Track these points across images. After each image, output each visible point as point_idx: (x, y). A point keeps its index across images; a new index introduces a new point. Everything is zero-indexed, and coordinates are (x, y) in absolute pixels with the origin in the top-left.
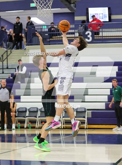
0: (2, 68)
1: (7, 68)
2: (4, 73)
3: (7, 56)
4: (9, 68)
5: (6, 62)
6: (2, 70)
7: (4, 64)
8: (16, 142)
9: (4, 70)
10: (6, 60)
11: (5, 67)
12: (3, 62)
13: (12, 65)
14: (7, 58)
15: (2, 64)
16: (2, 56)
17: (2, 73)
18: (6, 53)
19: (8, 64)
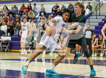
0: (96, 15)
1: (100, 15)
2: (98, 18)
3: (100, 7)
4: (101, 15)
5: (99, 11)
6: (96, 16)
7: (97, 13)
8: (103, 65)
9: (97, 16)
10: (99, 9)
11: (98, 14)
12: (97, 11)
13: (103, 13)
14: (100, 8)
15: (96, 13)
16: (96, 7)
17: (96, 18)
18: (99, 5)
19: (100, 13)
